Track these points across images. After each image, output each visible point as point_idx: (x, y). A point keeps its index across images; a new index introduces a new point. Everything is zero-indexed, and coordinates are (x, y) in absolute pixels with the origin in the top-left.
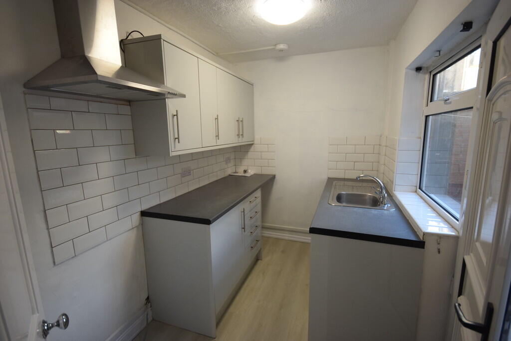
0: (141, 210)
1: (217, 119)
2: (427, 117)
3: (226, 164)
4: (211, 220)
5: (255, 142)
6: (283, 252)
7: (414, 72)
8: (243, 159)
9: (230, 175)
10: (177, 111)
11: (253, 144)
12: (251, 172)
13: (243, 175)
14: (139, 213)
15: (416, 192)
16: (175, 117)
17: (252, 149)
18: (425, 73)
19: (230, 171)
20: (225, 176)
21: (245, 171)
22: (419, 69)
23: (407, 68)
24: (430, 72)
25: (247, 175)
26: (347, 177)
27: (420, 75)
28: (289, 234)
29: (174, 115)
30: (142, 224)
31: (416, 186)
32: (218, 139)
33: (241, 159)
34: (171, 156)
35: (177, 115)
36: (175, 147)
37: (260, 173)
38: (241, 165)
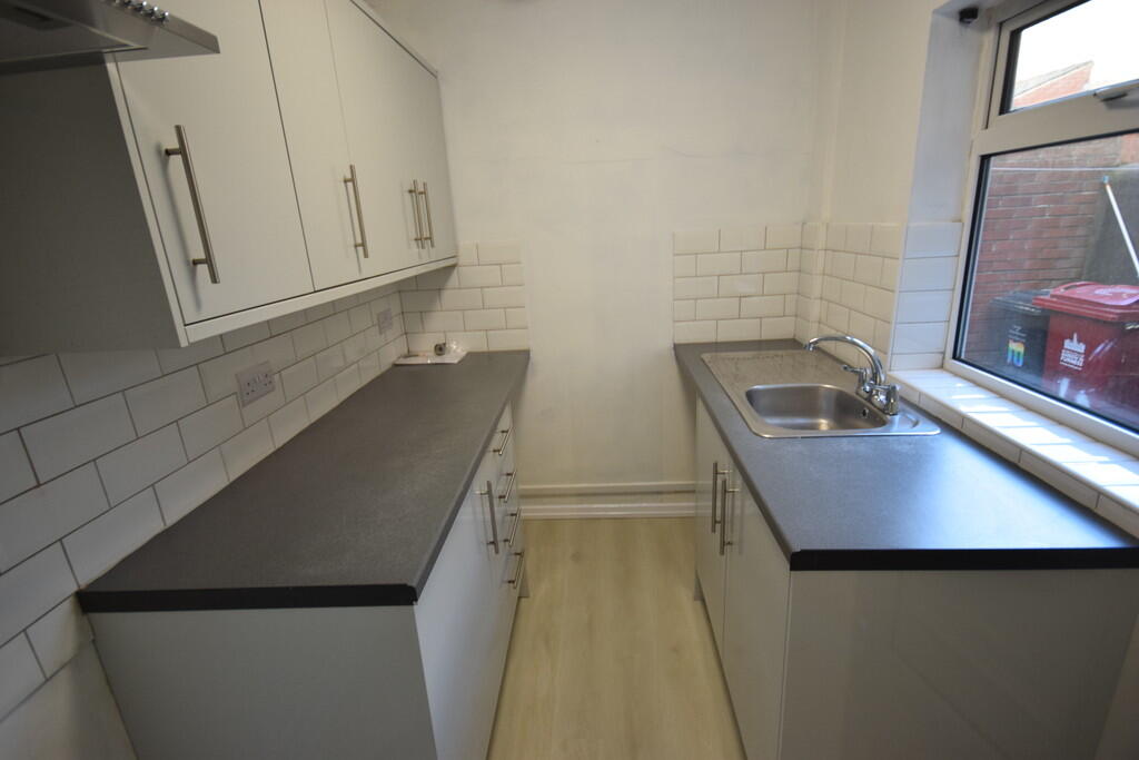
0: (75, 589)
1: (353, 180)
2: (985, 160)
3: (381, 333)
4: (414, 584)
5: (462, 260)
6: (577, 557)
7: (954, 24)
8: (430, 311)
9: (396, 365)
10: (178, 129)
11: (453, 267)
12: (456, 352)
13: (438, 360)
14: (68, 606)
15: (942, 367)
16: (176, 160)
17: (454, 280)
18: (984, 28)
19: (392, 354)
20: (383, 370)
21: (440, 349)
22: (967, 15)
23: (936, 12)
24: (1001, 25)
25: (446, 359)
26: (721, 338)
27: (970, 33)
28: (577, 503)
29: (168, 153)
30: (93, 645)
31: (944, 353)
32: (366, 256)
33: (423, 314)
34: (184, 343)
35: (182, 150)
36: (198, 304)
37: (485, 349)
38: (424, 332)
